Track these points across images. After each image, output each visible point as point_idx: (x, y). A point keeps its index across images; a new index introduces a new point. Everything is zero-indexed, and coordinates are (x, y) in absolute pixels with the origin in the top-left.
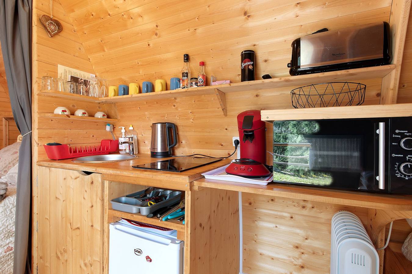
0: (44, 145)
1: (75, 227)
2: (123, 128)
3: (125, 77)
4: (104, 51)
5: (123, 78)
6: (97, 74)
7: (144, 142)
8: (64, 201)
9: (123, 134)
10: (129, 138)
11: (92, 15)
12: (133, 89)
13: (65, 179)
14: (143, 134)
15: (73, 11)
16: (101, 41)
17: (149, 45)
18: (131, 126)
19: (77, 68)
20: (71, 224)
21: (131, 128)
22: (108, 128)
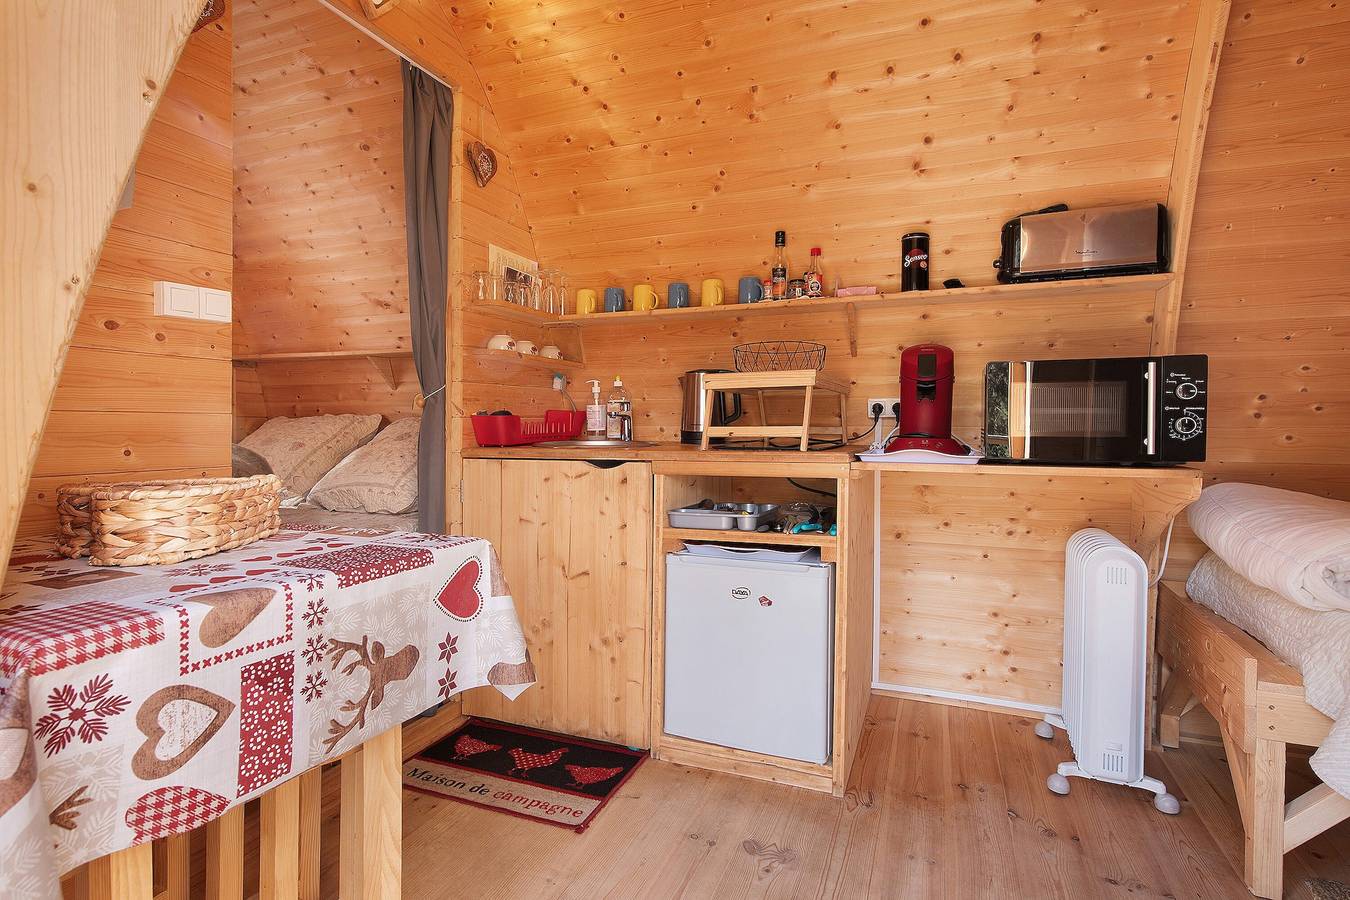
0: (472, 416)
1: (575, 570)
2: (596, 382)
3: (618, 269)
4: (576, 212)
5: (614, 271)
6: (544, 261)
7: (648, 416)
8: (543, 524)
9: (596, 396)
10: (622, 404)
11: (568, 140)
12: (642, 297)
13: (546, 480)
14: (645, 396)
15: (520, 128)
16: (575, 192)
17: (694, 208)
18: (618, 378)
19: (513, 249)
20: (563, 568)
21: (618, 383)
22: (558, 384)
